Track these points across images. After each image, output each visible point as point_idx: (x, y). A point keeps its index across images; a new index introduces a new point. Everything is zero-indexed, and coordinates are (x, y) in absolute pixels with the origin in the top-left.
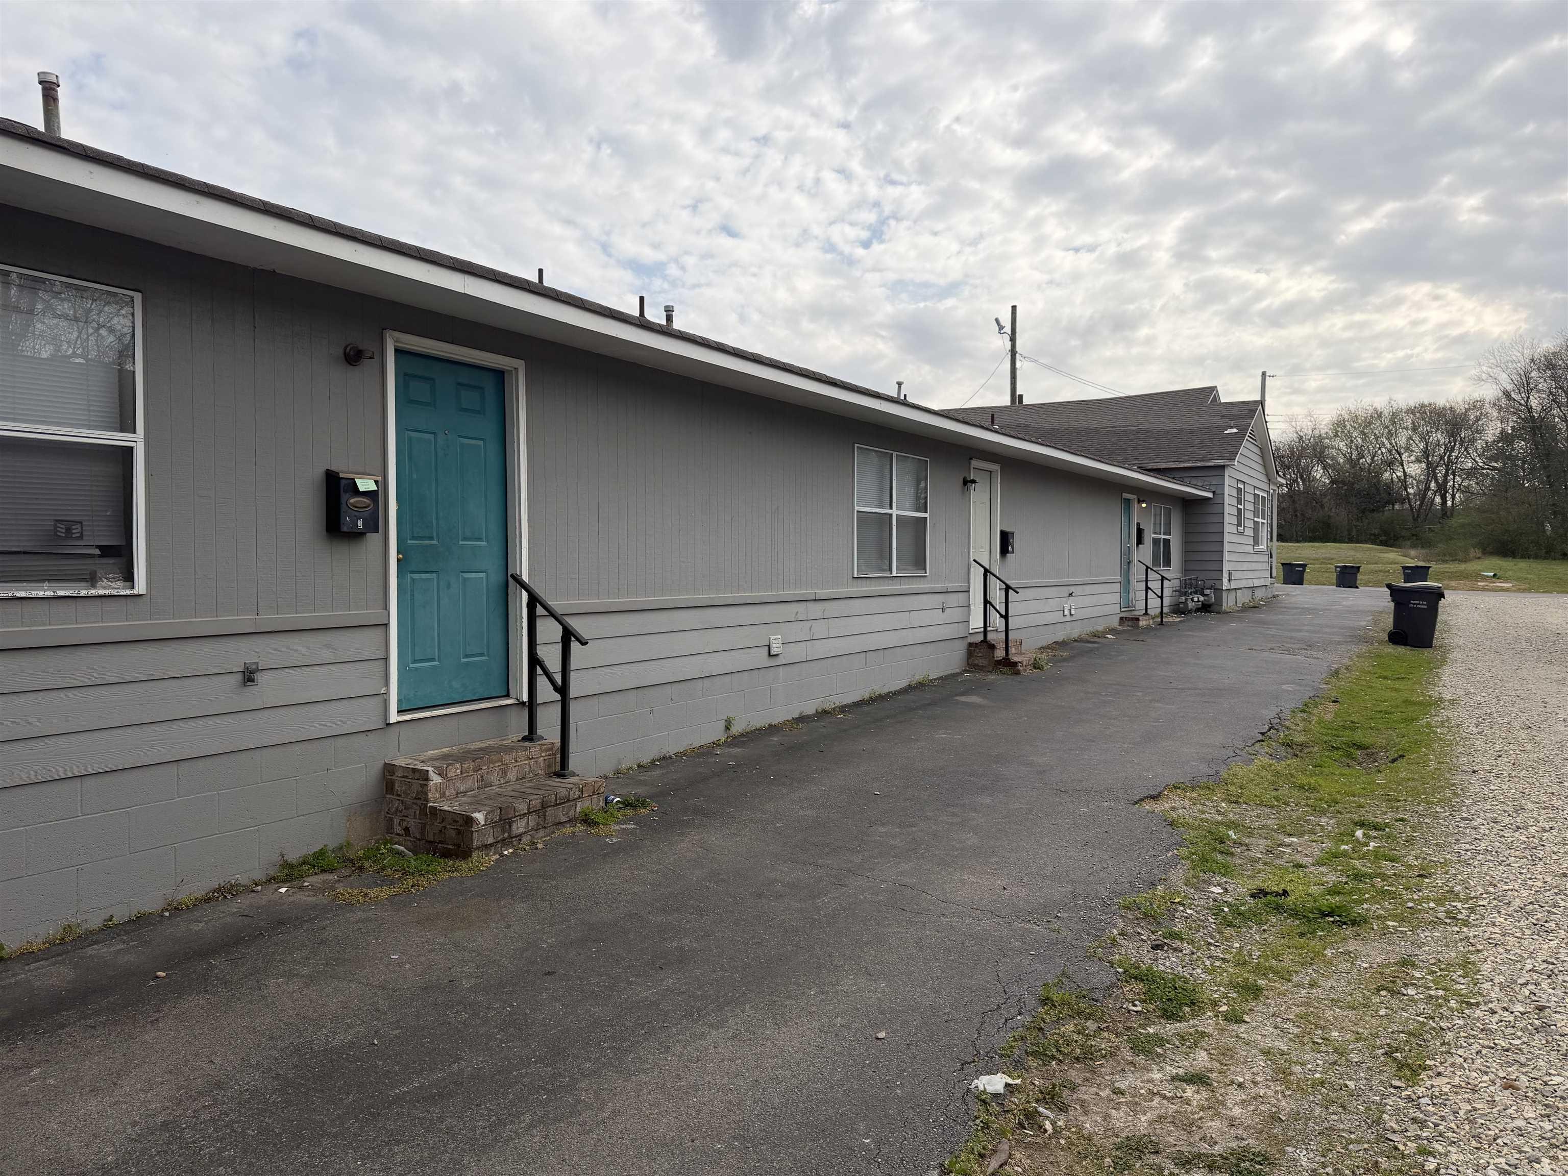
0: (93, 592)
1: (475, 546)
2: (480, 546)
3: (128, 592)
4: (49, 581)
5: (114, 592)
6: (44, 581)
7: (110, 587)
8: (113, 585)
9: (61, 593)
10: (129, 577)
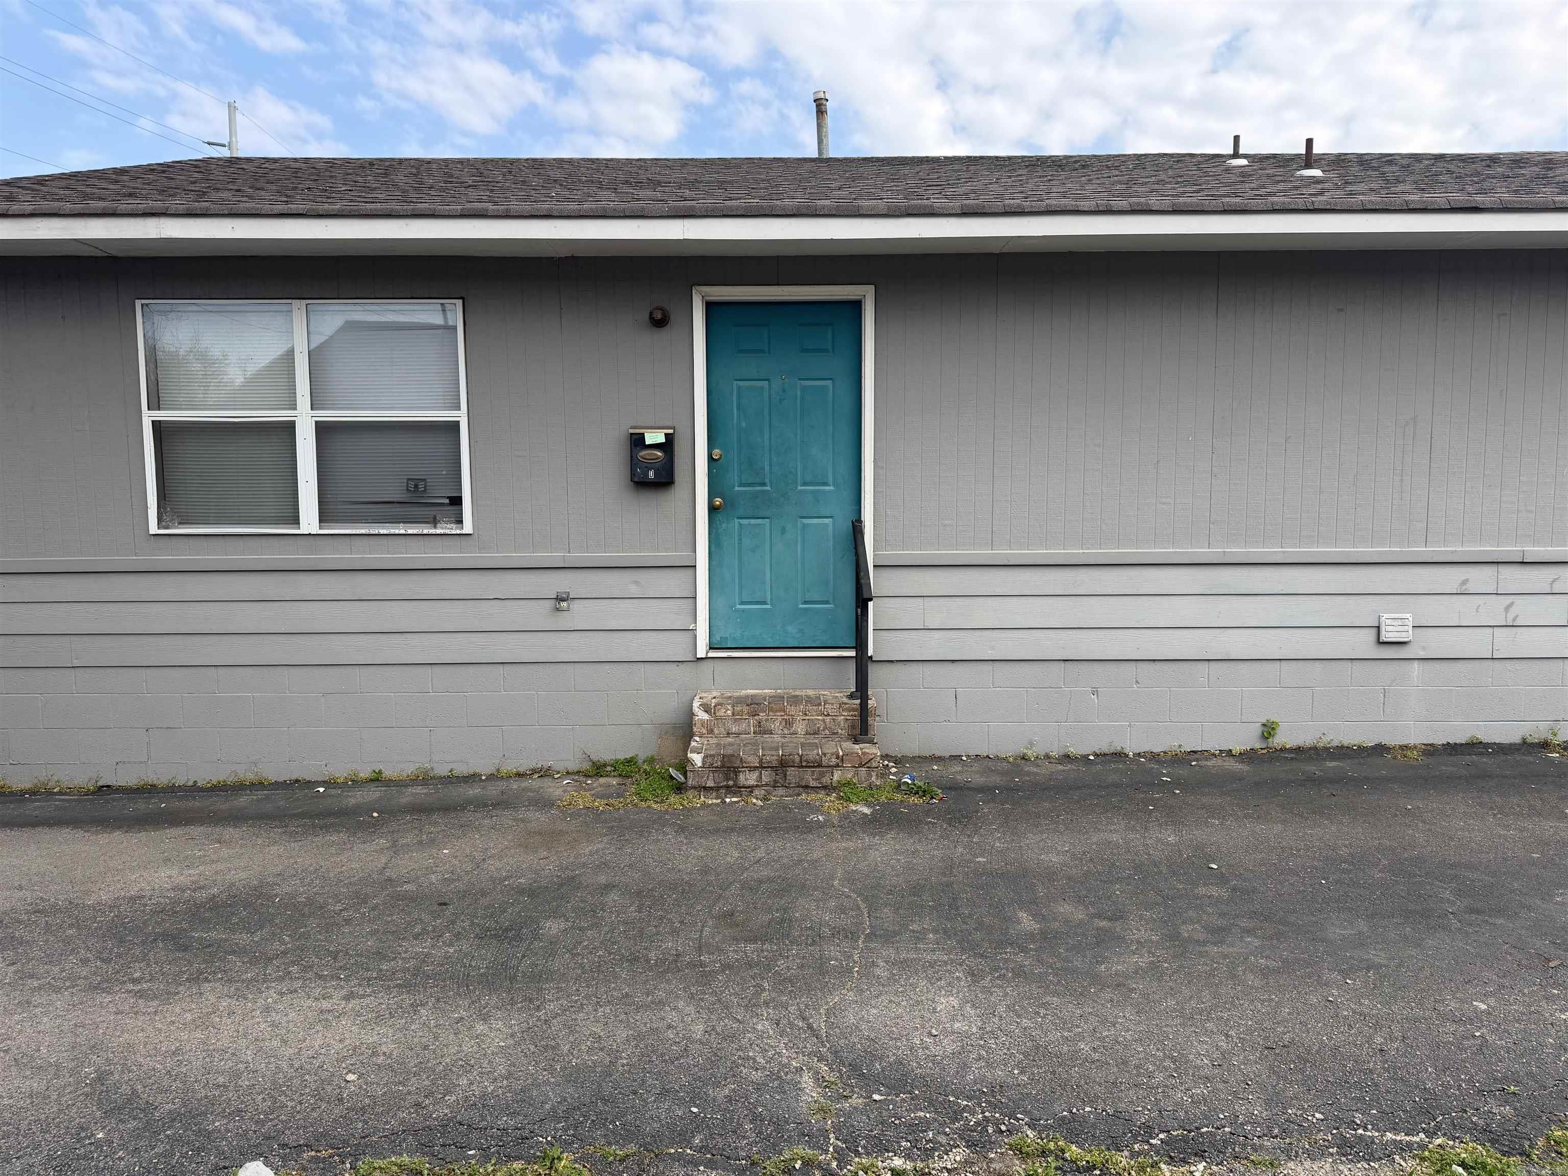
0: (432, 531)
1: (819, 491)
2: (824, 492)
3: (458, 532)
4: (404, 522)
5: (448, 532)
6: (400, 523)
7: (446, 528)
8: (448, 526)
9: (410, 532)
10: (460, 522)
